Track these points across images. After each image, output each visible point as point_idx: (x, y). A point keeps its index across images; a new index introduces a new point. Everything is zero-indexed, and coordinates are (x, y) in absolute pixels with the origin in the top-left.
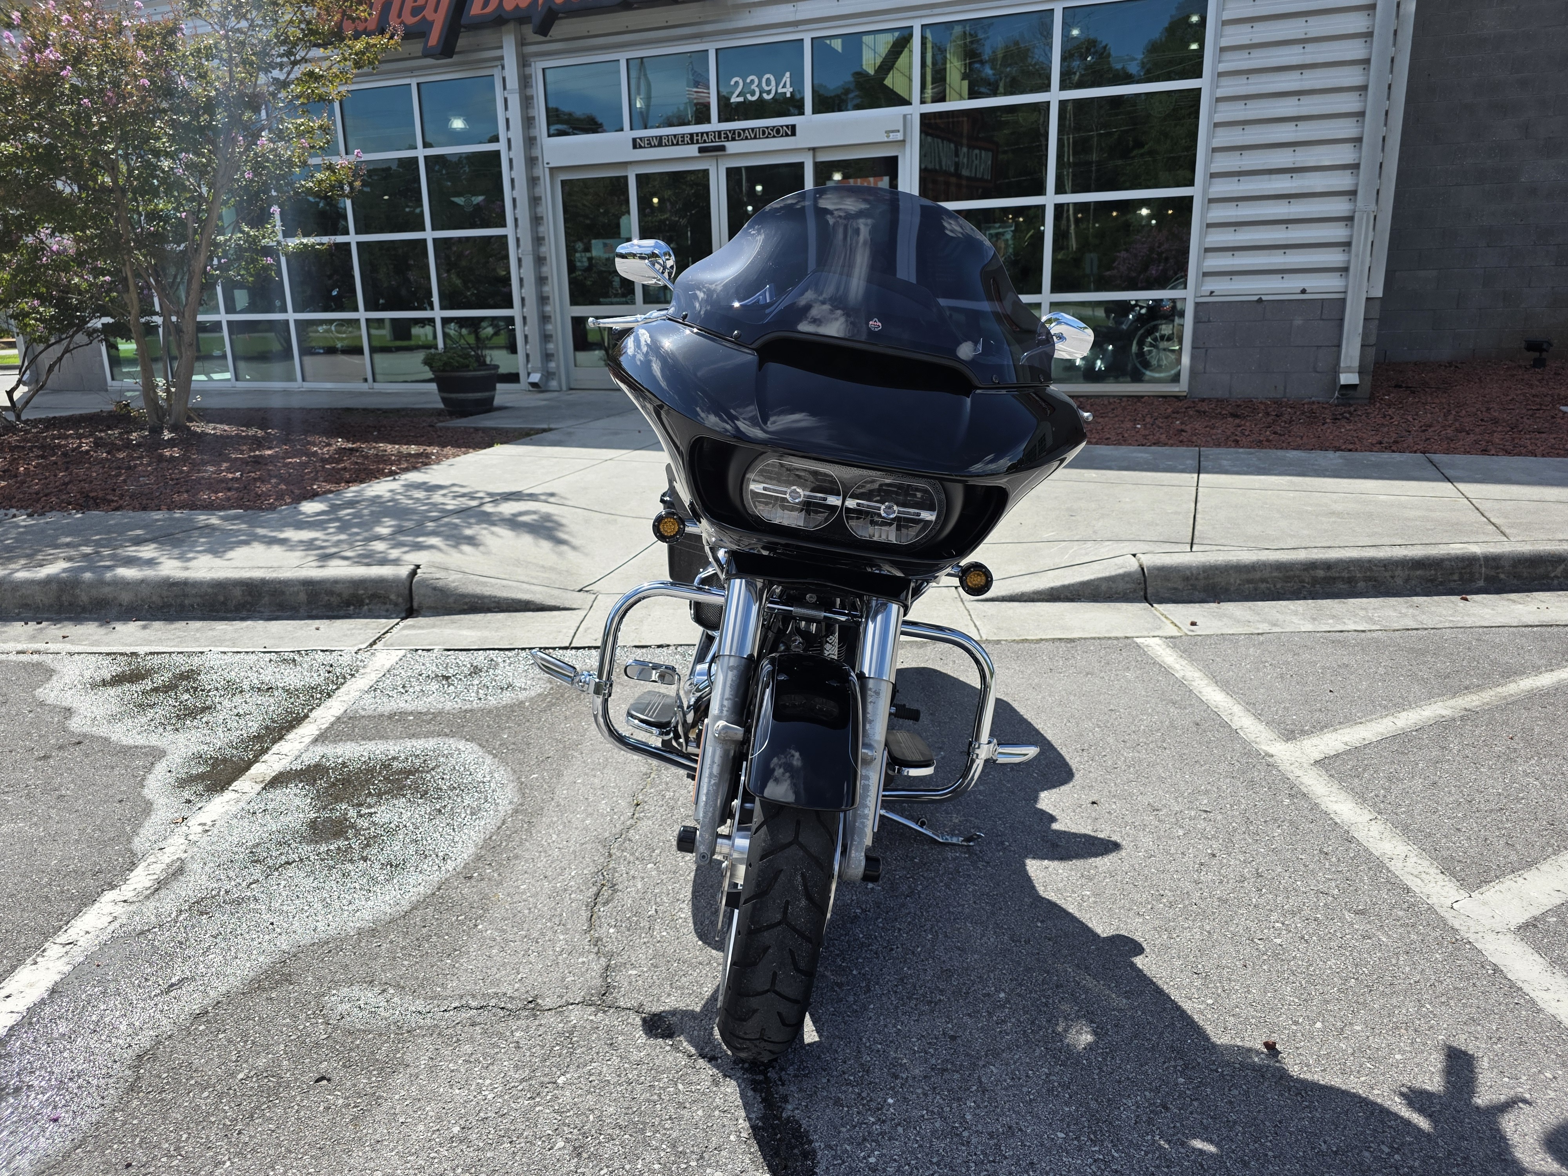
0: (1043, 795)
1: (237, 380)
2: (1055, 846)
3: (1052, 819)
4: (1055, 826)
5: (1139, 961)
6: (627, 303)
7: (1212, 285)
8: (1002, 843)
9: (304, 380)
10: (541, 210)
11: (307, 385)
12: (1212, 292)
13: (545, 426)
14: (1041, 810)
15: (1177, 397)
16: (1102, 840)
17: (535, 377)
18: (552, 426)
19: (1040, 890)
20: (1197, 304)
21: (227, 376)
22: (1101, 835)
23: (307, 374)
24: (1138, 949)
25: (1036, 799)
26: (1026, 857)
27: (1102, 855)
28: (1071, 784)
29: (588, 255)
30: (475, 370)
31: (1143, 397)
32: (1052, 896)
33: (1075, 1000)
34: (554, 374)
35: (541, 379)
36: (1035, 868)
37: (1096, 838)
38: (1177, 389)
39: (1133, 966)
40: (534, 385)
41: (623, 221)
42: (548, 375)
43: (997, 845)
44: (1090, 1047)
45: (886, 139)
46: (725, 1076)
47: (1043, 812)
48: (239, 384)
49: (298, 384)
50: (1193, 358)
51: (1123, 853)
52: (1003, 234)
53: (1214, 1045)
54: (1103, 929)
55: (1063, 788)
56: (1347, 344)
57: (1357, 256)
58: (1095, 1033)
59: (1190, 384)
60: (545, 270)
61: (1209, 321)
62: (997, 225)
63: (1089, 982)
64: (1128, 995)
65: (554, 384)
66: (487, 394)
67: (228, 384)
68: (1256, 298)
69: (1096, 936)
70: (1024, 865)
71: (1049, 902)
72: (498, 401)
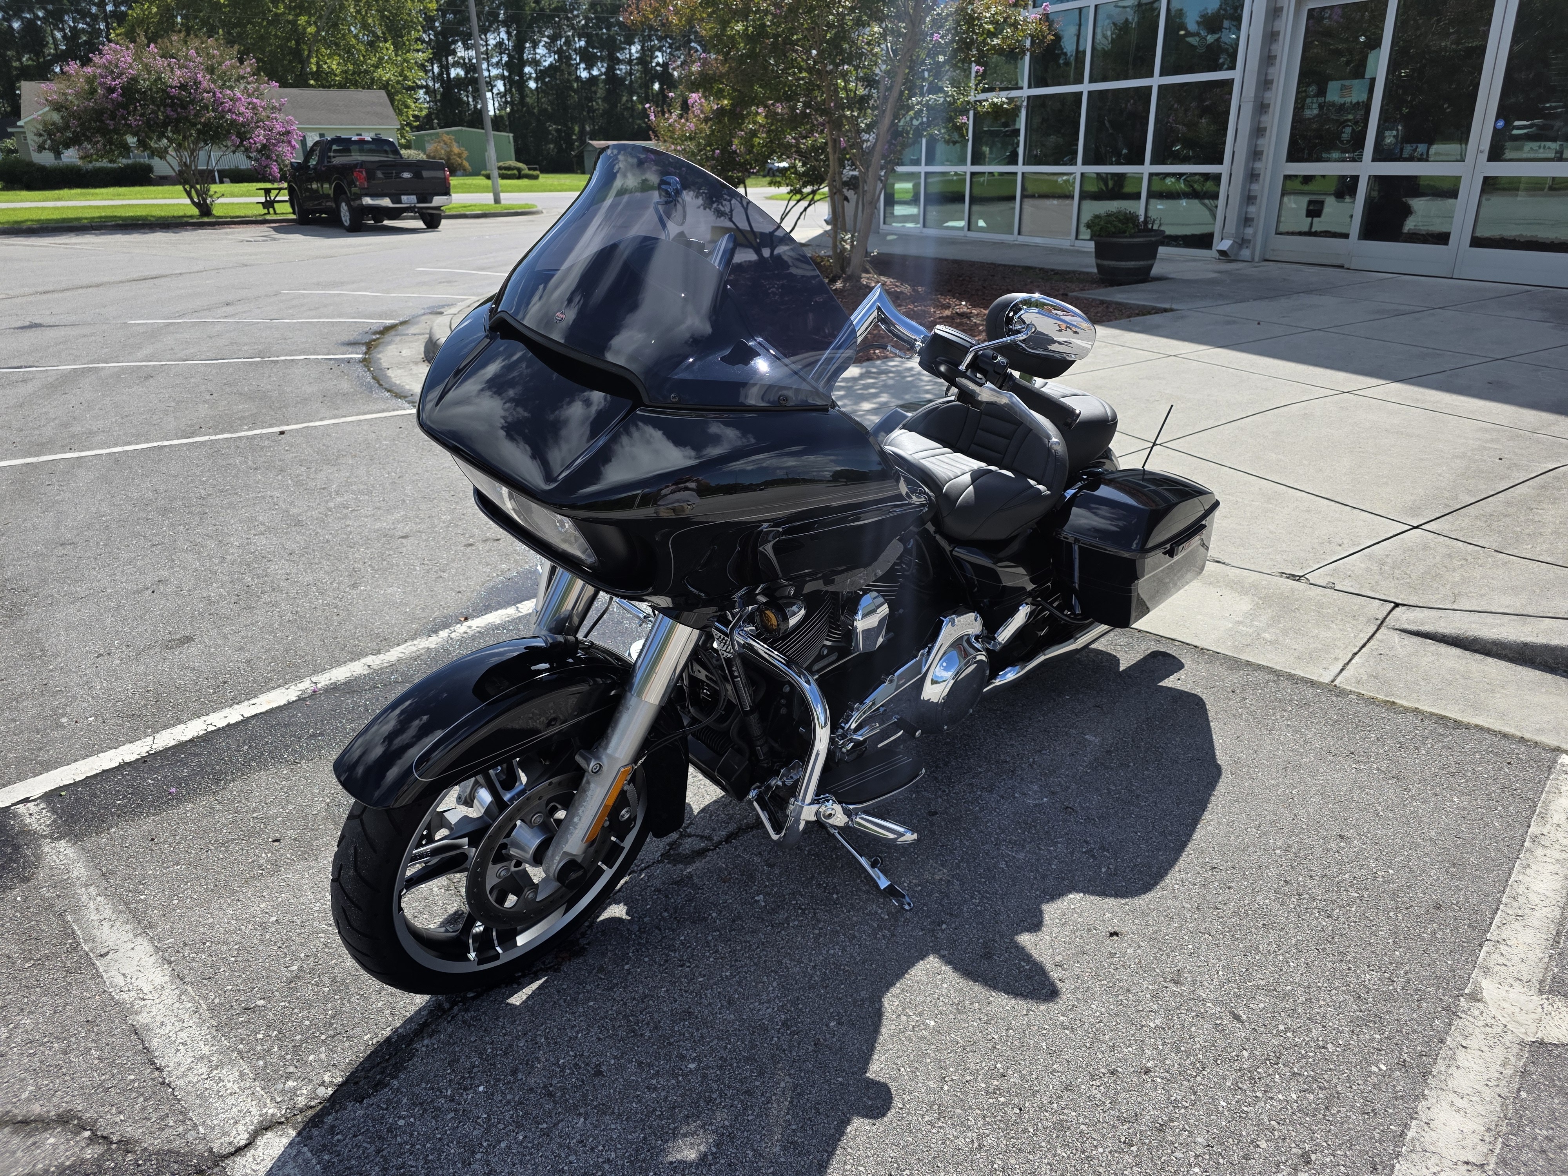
0: (1074, 896)
1: (969, 229)
3: (1034, 927)
4: (1024, 937)
6: (1353, 160)
9: (1019, 233)
10: (1276, 48)
11: (1021, 239)
13: (1167, 306)
14: (1040, 911)
17: (1225, 245)
18: (1174, 306)
19: (893, 991)
21: (962, 224)
23: (1023, 229)
25: (1056, 897)
26: (928, 950)
27: (1019, 994)
29: (1321, 100)
30: (1131, 236)
34: (1249, 241)
35: (1232, 246)
36: (929, 966)
37: (1044, 973)
39: (844, 1123)
40: (1222, 253)
41: (1371, 56)
42: (1242, 242)
48: (971, 234)
49: (1013, 238)
60: (1266, 119)
65: (1246, 253)
66: (1150, 262)
67: (961, 233)
70: (925, 957)
72: (1156, 271)
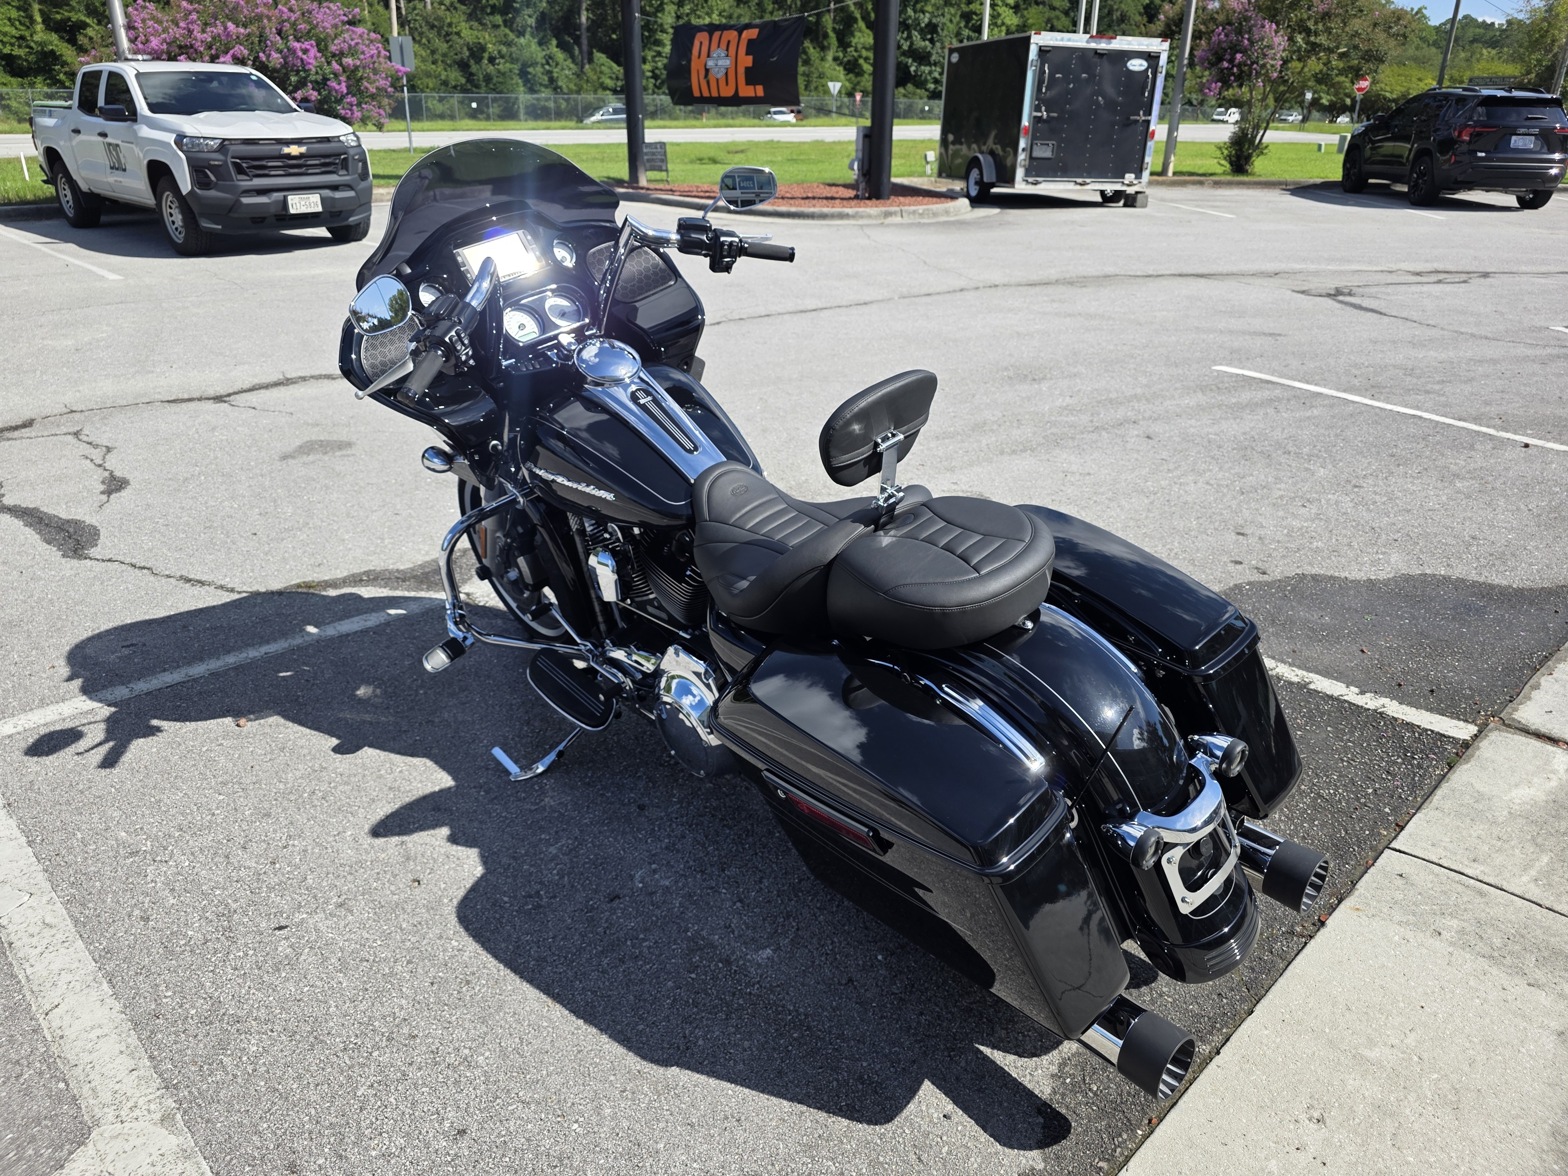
0: (479, 871)
2: (436, 809)
3: (453, 839)
4: (445, 831)
5: (335, 742)
8: (487, 792)
14: (471, 846)
16: (394, 834)
19: (429, 763)
22: (395, 840)
24: (336, 750)
25: (485, 860)
26: (457, 787)
27: (387, 817)
28: (455, 902)
32: (416, 761)
33: (373, 705)
36: (443, 780)
37: (399, 834)
39: (338, 737)
43: (491, 789)
44: (358, 688)
47: (469, 843)
51: (367, 828)
53: (279, 714)
54: (368, 753)
55: (461, 893)
58: (356, 696)
63: (367, 717)
64: (340, 720)
69: (371, 746)
70: (454, 779)
71: (418, 756)
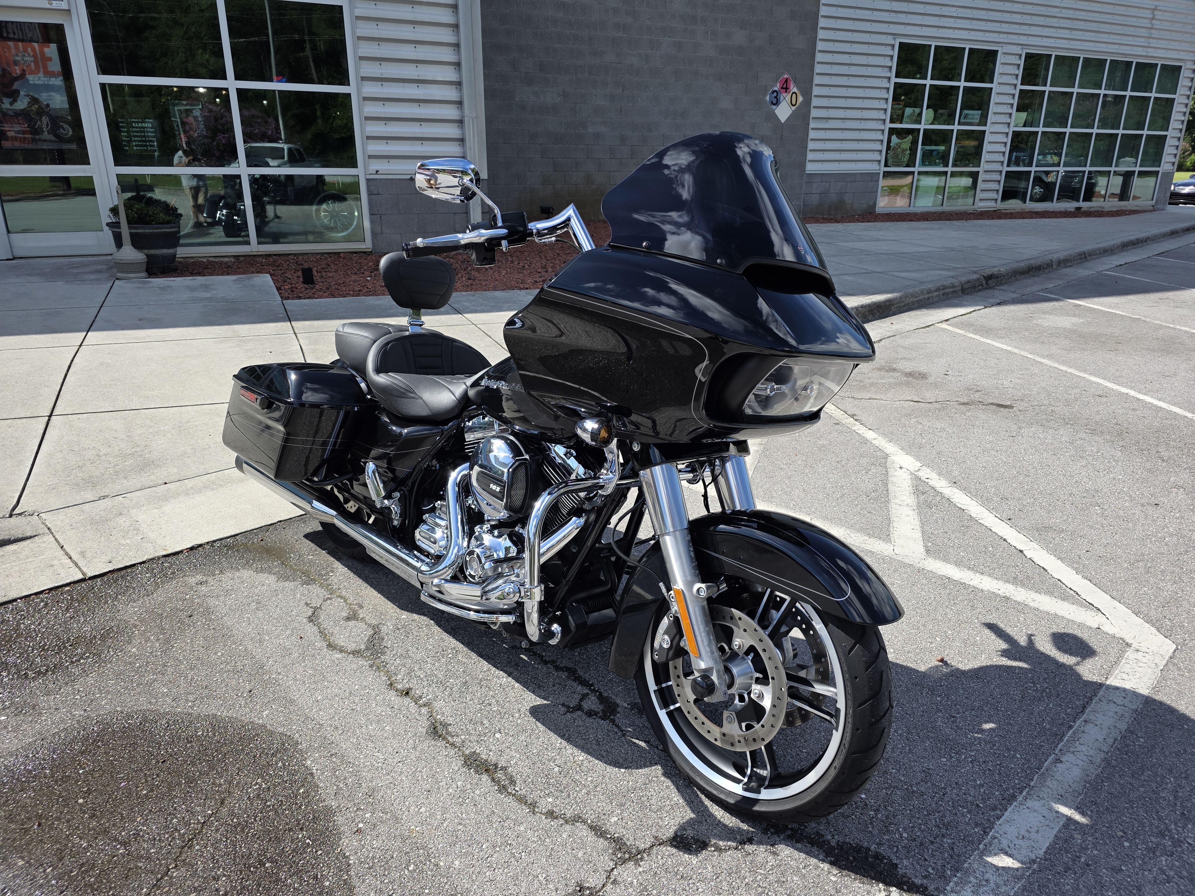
7: (375, 165)
12: (377, 171)
15: (365, 253)
20: (368, 180)
31: (339, 253)
38: (364, 247)
45: (48, 6)
46: (772, 845)
50: (372, 222)
52: (190, 111)
56: (473, 211)
57: (470, 149)
59: (373, 242)
61: (379, 194)
62: (185, 102)
68: (408, 177)
